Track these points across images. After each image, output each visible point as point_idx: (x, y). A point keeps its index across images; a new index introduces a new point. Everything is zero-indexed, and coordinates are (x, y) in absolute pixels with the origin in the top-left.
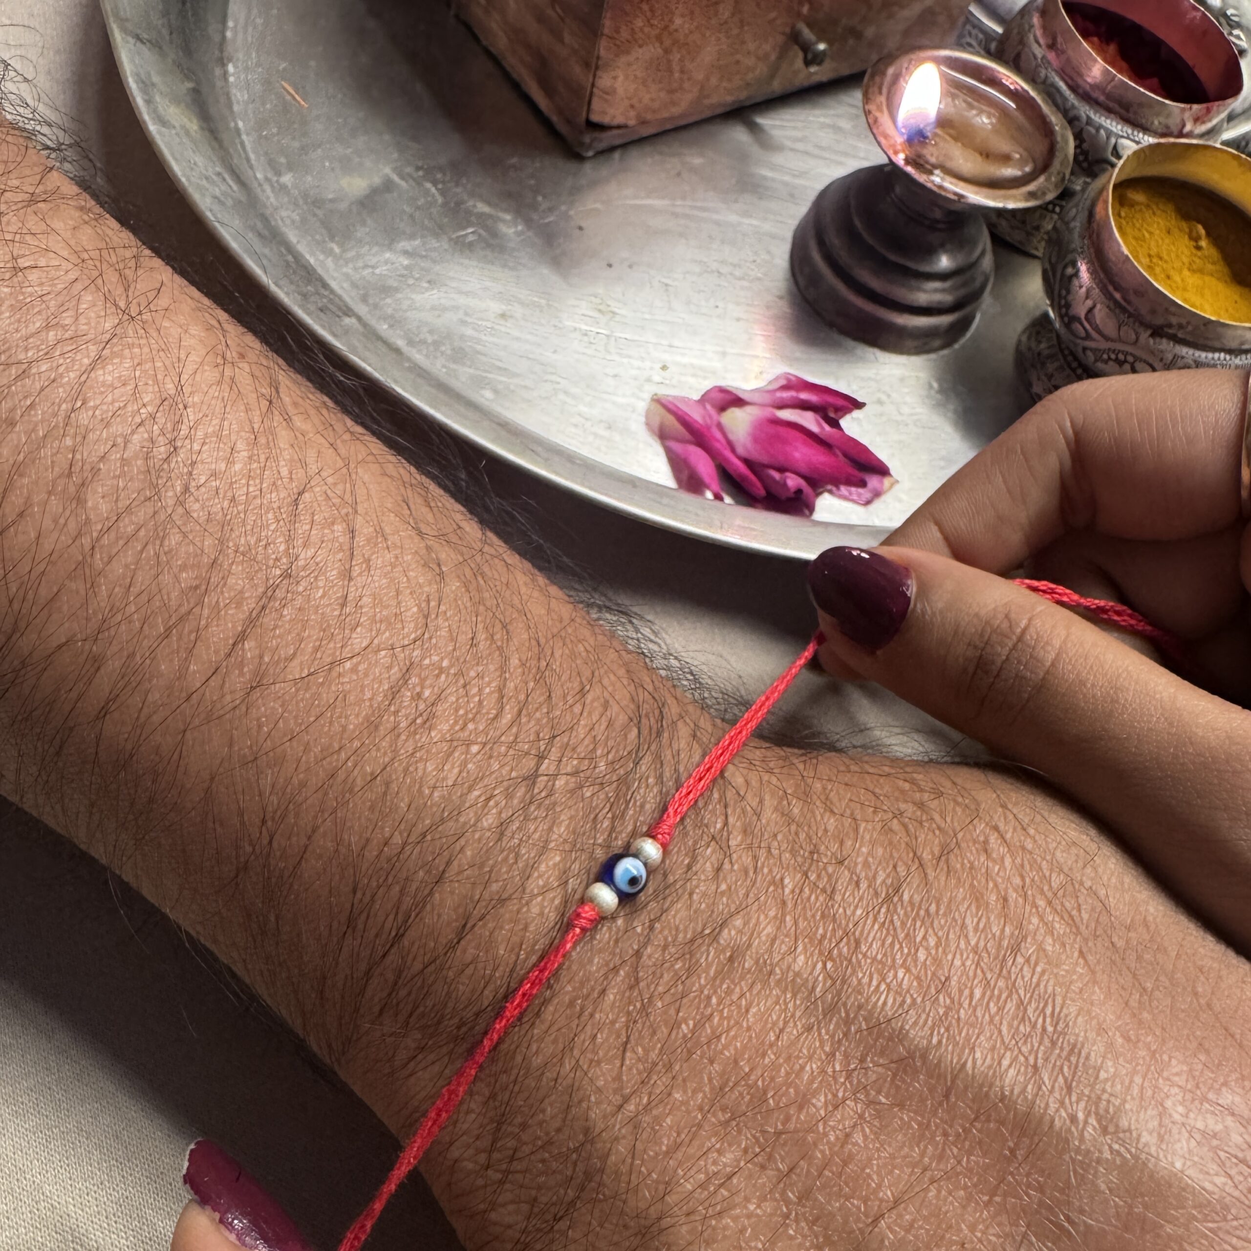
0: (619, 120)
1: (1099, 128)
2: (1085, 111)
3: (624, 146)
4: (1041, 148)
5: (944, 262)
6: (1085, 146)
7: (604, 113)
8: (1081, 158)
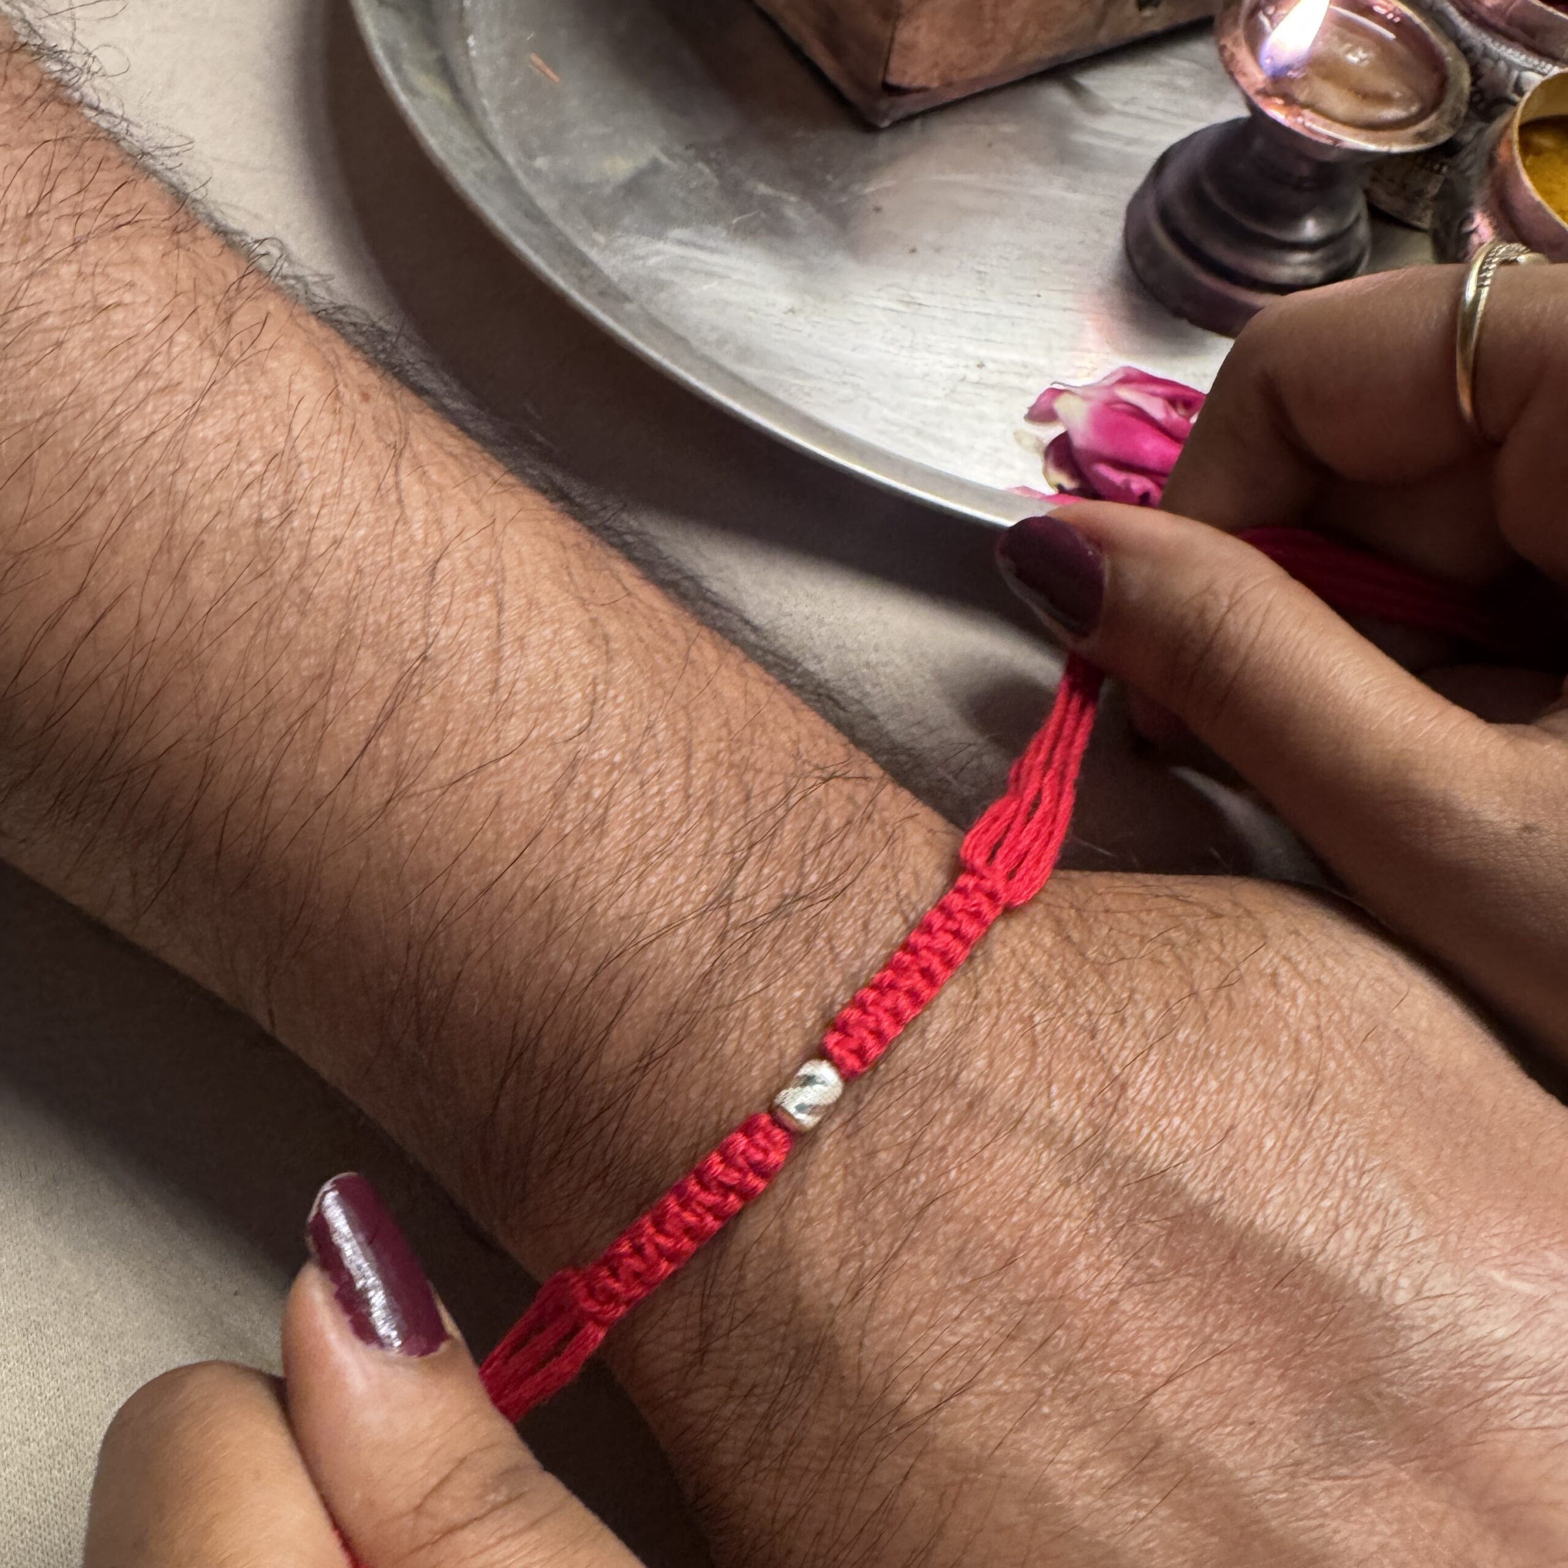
0: (919, 82)
1: (1497, 59)
2: (1479, 38)
3: (927, 113)
4: (1427, 86)
5: (1311, 229)
6: (1481, 83)
7: (903, 73)
8: (1477, 98)
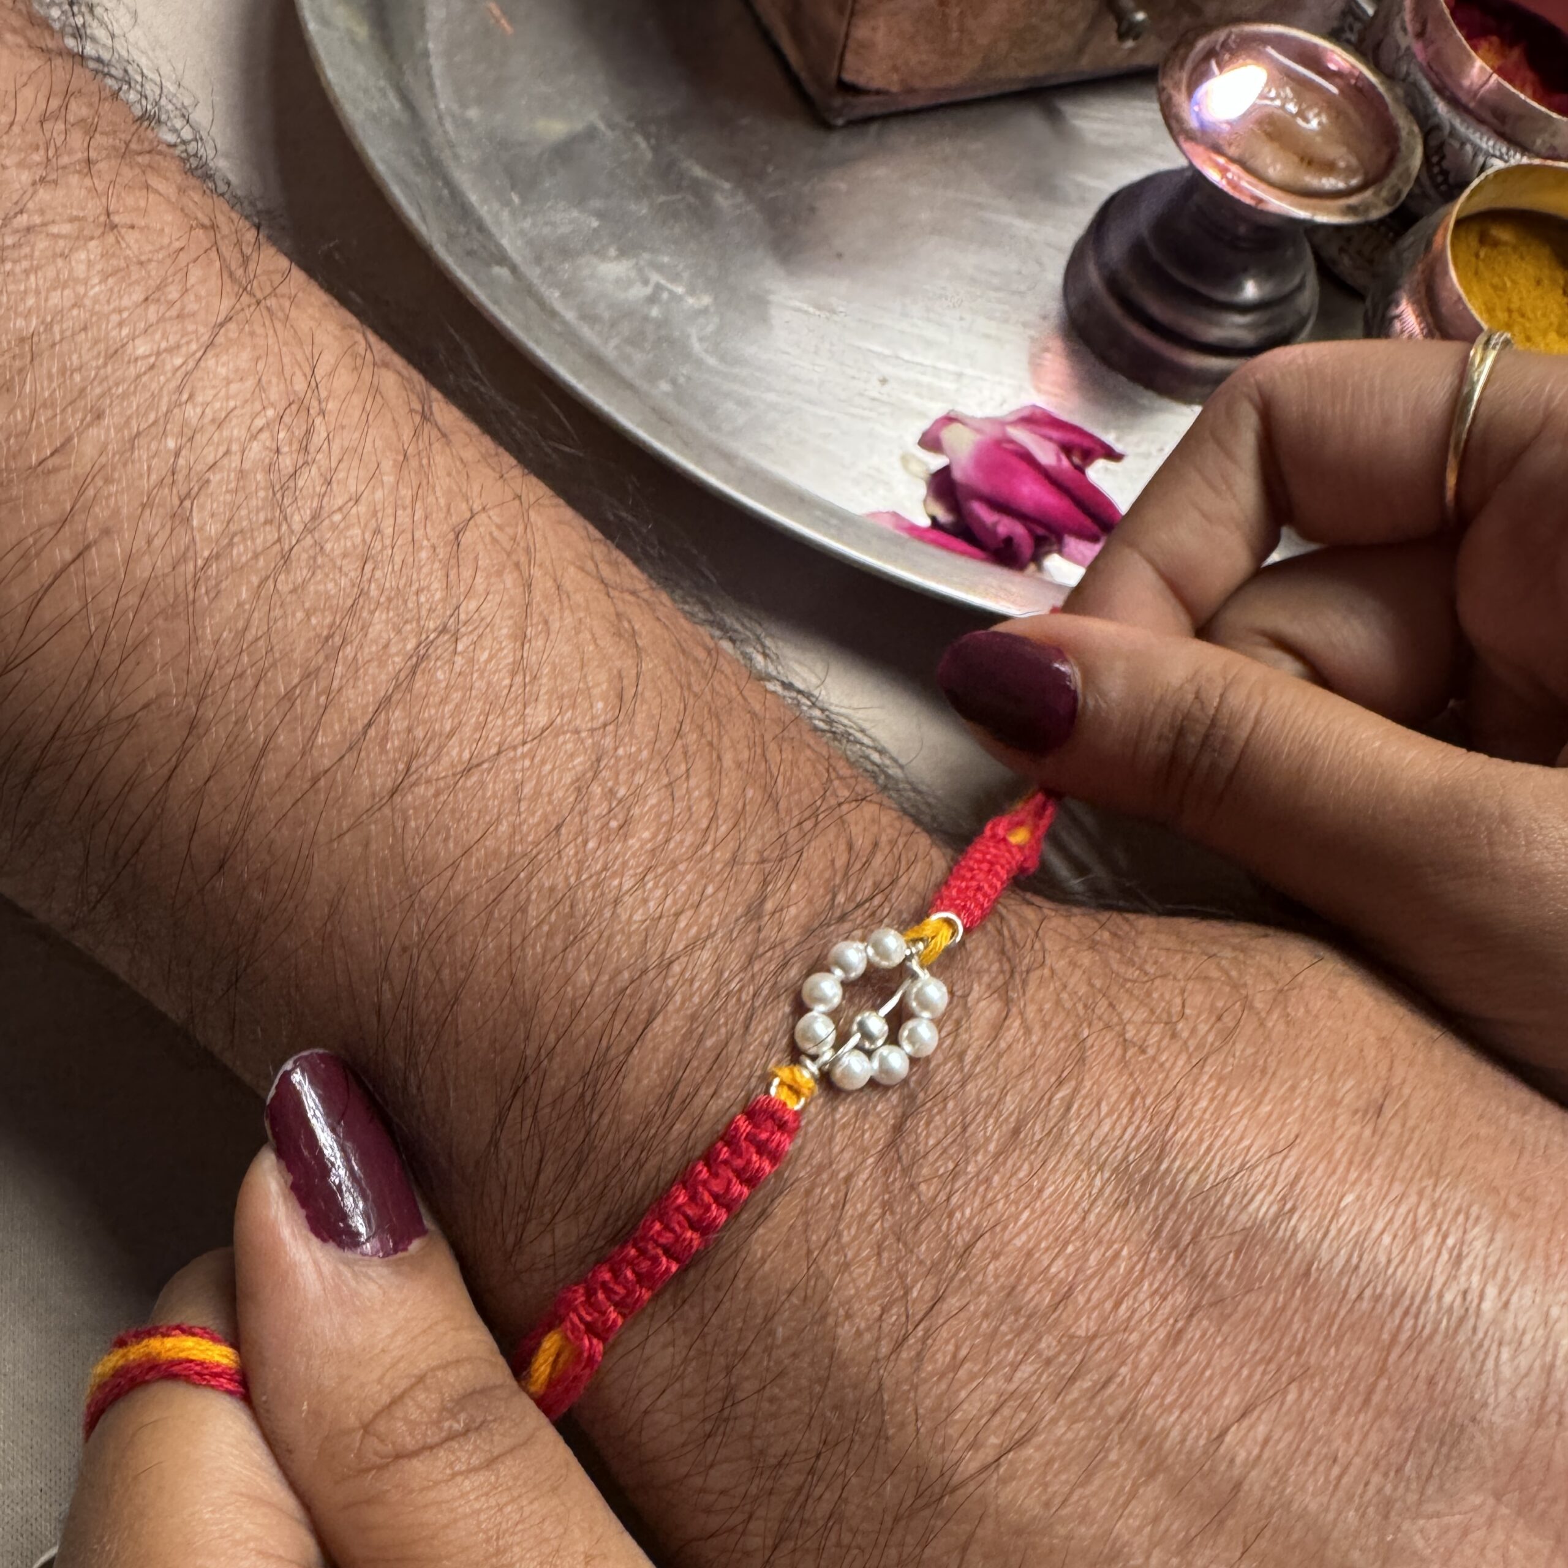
0: (877, 83)
1: (1466, 143)
3: (886, 118)
4: (1376, 159)
5: (1250, 290)
7: (859, 72)
